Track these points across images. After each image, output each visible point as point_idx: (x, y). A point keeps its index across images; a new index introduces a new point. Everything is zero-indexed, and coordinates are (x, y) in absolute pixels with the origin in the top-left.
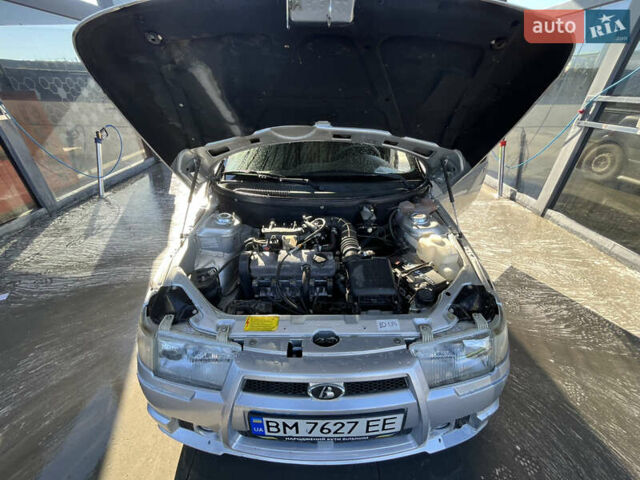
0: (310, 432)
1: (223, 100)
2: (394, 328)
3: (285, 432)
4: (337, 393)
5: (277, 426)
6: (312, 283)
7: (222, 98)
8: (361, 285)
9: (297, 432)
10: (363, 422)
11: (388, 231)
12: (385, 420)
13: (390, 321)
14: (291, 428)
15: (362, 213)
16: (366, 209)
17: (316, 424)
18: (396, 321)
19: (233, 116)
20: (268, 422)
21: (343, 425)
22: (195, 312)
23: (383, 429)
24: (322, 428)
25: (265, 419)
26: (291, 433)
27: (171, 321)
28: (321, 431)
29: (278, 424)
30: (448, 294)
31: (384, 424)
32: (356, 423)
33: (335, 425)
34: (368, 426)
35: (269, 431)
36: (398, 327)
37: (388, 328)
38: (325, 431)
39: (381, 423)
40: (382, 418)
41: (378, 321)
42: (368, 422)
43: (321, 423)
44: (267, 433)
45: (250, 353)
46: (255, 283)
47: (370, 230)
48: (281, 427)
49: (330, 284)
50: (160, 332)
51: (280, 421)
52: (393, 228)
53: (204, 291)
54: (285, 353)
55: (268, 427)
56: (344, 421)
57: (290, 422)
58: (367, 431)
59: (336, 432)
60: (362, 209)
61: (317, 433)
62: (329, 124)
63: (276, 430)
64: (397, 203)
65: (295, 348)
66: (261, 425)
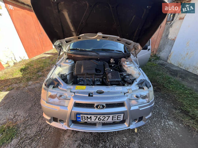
0: (95, 120)
1: (71, 23)
2: (121, 89)
3: (87, 120)
4: (103, 107)
5: (85, 118)
6: (95, 79)
7: (71, 22)
8: (110, 78)
9: (91, 120)
10: (111, 116)
11: (118, 67)
12: (118, 116)
13: (119, 88)
14: (89, 119)
15: (111, 61)
16: (112, 59)
17: (97, 117)
18: (121, 88)
19: (74, 29)
20: (82, 116)
21: (105, 117)
22: (60, 84)
23: (117, 119)
24: (99, 119)
25: (81, 115)
26: (89, 120)
27: (53, 87)
28: (98, 120)
29: (85, 117)
30: (136, 81)
31: (118, 117)
32: (109, 117)
33: (103, 117)
34: (113, 118)
35: (82, 120)
36: (122, 89)
37: (118, 89)
38: (100, 120)
39: (117, 117)
40: (117, 115)
41: (116, 88)
42: (113, 116)
43: (99, 116)
44: (81, 121)
45: (77, 95)
46: (78, 79)
47: (113, 65)
48: (86, 118)
49: (101, 80)
50: (49, 90)
51: (86, 116)
52: (120, 66)
53: (63, 79)
54: (88, 95)
55: (82, 118)
56: (106, 116)
57: (89, 116)
58: (112, 120)
59: (103, 120)
60: (110, 60)
61: (97, 120)
62: (101, 34)
63: (84, 119)
64: (121, 58)
65: (91, 95)
66: (80, 118)
